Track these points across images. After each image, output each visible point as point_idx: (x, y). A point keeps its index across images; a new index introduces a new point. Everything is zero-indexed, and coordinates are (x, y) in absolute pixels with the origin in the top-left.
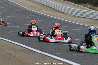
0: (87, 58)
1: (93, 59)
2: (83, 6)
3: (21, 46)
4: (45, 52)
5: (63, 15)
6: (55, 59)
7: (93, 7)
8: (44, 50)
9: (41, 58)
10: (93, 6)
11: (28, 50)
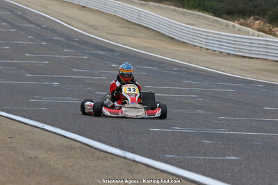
0: (253, 167)
1: (268, 170)
2: (241, 24)
3: (65, 137)
4: (132, 152)
5: (185, 49)
6: (162, 171)
7: (267, 27)
8: (131, 146)
9: (121, 169)
10: (269, 25)
11: (86, 147)
